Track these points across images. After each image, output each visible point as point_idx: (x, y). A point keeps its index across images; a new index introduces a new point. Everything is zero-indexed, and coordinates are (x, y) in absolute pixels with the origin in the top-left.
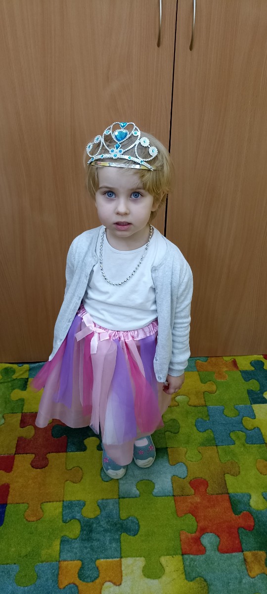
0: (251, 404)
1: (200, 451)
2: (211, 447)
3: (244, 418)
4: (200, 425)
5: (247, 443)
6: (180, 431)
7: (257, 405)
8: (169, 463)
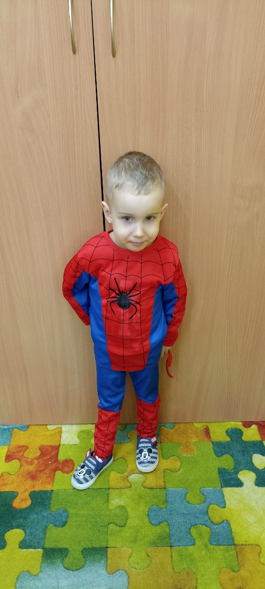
0: (222, 487)
1: (149, 554)
2: (163, 548)
3: (211, 506)
4: (154, 516)
5: (211, 544)
6: (128, 524)
7: (229, 489)
8: (107, 570)
